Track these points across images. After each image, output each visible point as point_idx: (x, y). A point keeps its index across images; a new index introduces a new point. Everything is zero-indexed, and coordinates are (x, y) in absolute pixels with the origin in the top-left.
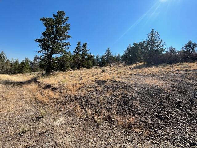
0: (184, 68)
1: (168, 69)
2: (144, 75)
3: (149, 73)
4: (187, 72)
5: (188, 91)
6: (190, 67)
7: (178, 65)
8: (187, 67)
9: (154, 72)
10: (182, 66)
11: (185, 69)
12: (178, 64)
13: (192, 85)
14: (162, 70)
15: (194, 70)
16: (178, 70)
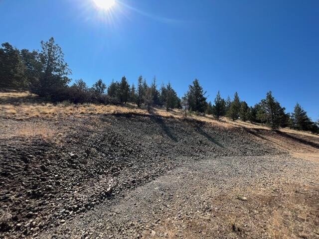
0: (90, 110)
1: (71, 110)
2: (20, 118)
3: (34, 115)
4: (92, 116)
5: (87, 140)
6: (96, 110)
7: (84, 107)
8: (93, 110)
9: (46, 113)
10: (88, 108)
11: (90, 112)
12: (85, 104)
13: (92, 132)
14: (61, 111)
15: (99, 114)
16: (82, 113)
